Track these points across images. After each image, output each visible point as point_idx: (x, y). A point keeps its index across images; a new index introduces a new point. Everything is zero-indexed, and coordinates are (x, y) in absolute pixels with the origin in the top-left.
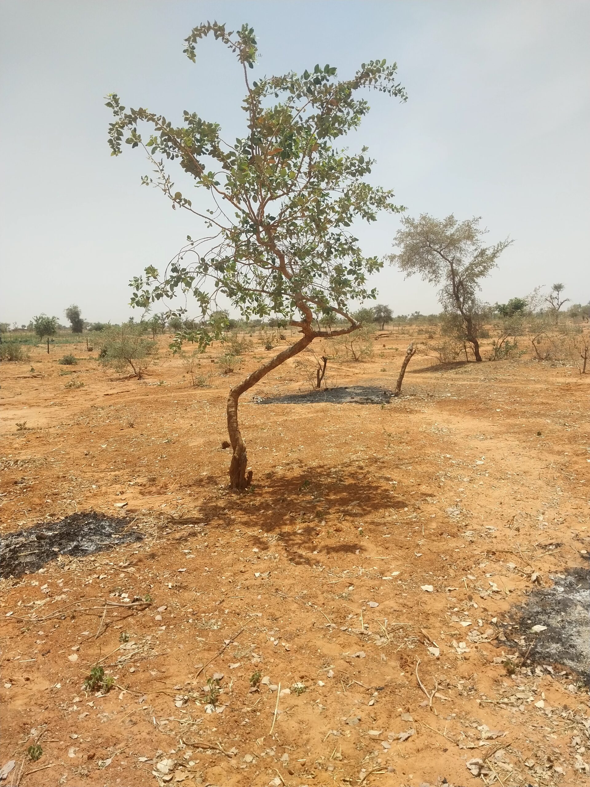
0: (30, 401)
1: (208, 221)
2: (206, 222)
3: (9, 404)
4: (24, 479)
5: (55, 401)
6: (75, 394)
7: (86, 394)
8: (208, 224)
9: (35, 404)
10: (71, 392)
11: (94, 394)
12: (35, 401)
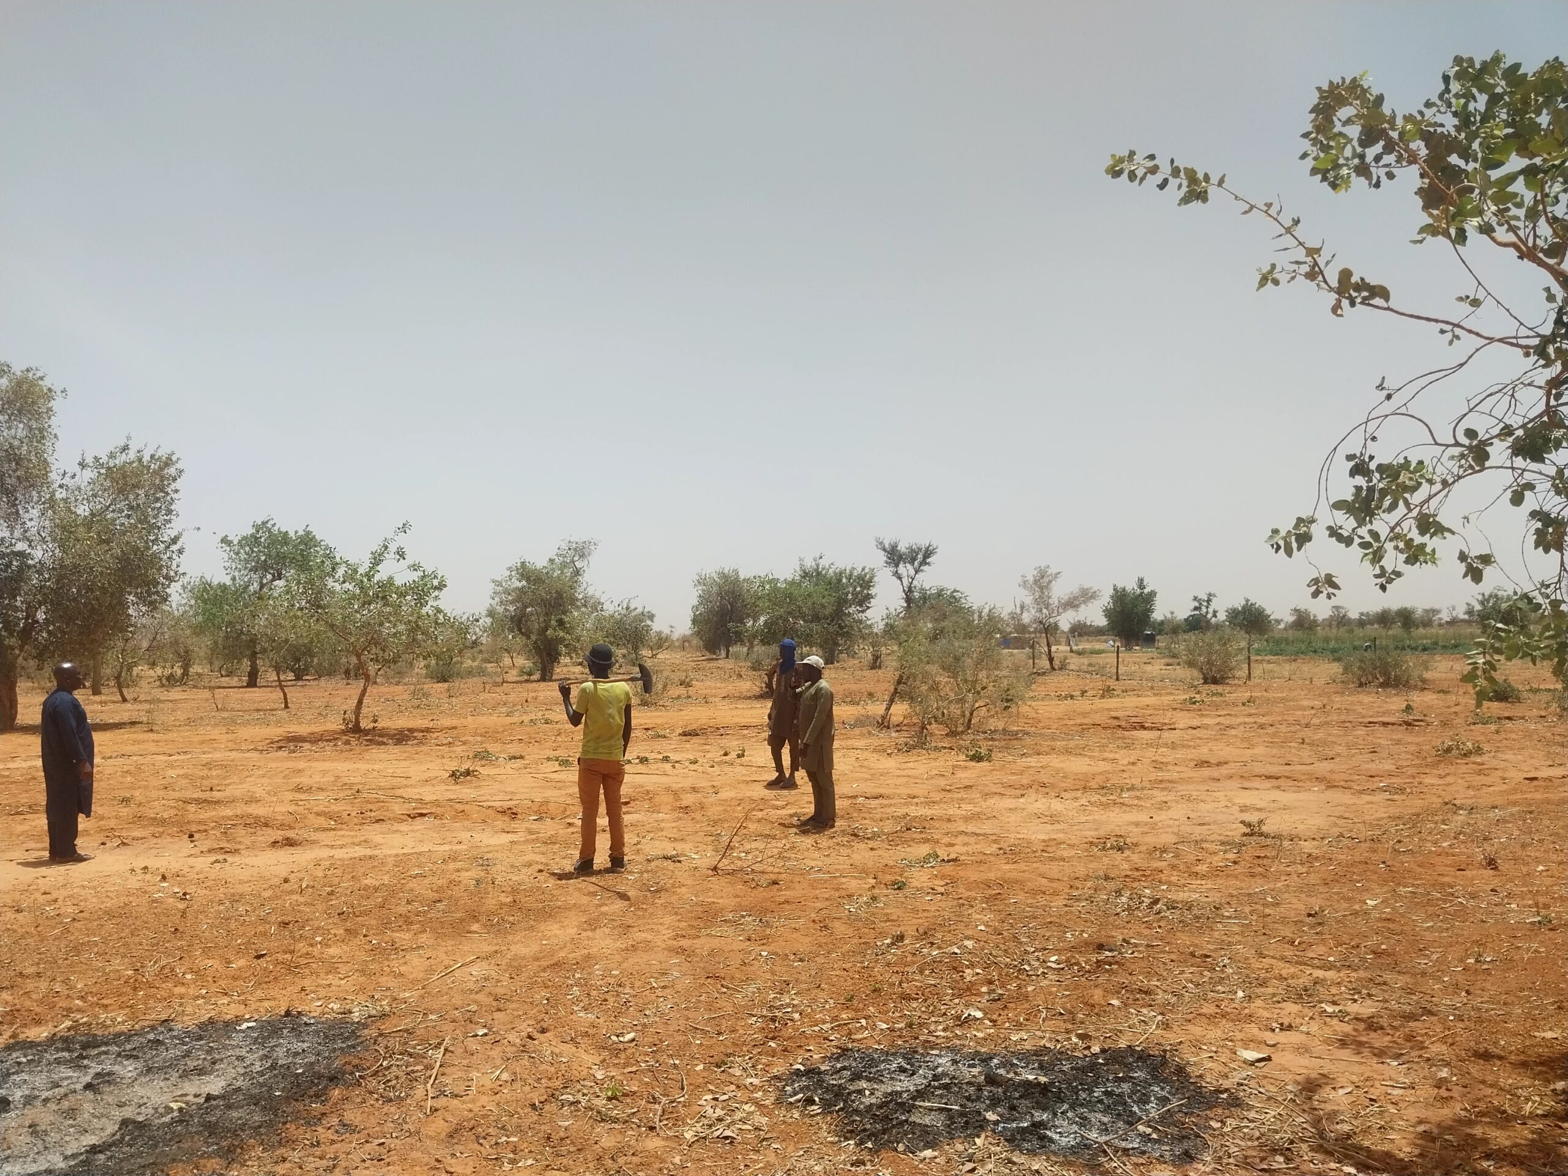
0: (1336, 776)
1: (1448, 327)
2: (1442, 332)
3: (1288, 777)
4: (1128, 943)
5: (1394, 780)
6: (1451, 769)
7: (1479, 773)
8: (1449, 336)
9: (1342, 783)
10: (1442, 765)
11: (1499, 773)
12: (1344, 776)
